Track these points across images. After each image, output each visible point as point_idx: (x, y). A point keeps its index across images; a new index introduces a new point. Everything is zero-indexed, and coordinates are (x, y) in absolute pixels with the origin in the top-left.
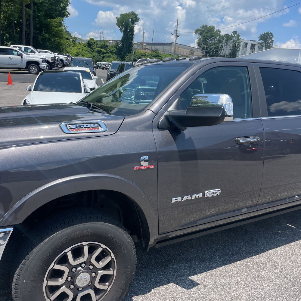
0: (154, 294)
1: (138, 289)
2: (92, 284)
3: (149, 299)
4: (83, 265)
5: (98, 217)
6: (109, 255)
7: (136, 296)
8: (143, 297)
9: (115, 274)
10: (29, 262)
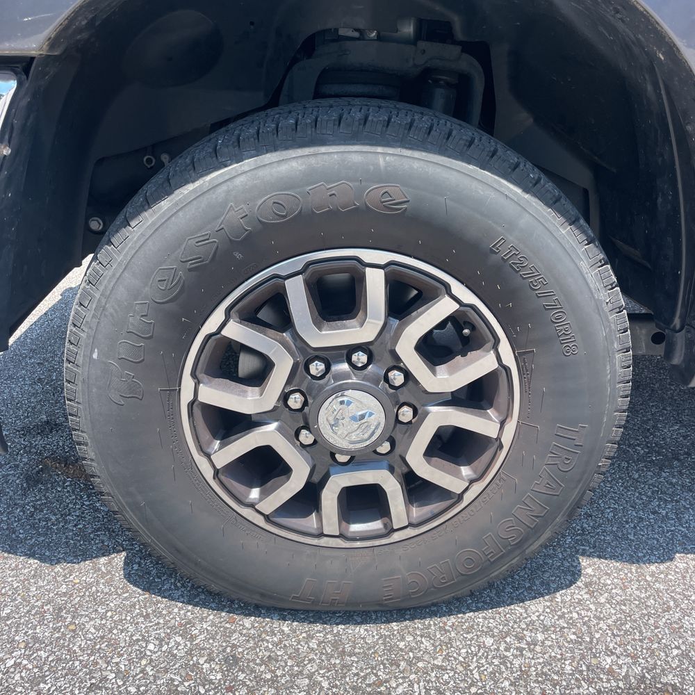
0: (684, 577)
1: (612, 532)
2: (398, 450)
3: (658, 591)
4: (360, 358)
5: (454, 133)
6: (490, 345)
7: (599, 557)
8: (631, 572)
9: (507, 439)
10: (110, 273)
